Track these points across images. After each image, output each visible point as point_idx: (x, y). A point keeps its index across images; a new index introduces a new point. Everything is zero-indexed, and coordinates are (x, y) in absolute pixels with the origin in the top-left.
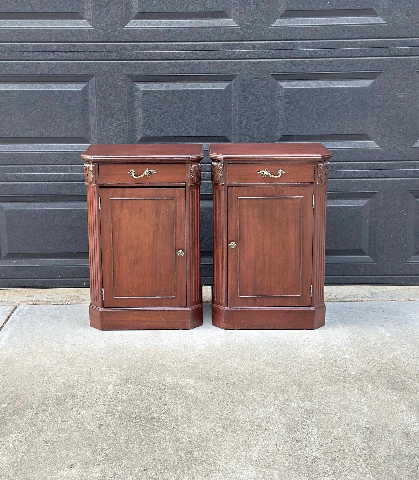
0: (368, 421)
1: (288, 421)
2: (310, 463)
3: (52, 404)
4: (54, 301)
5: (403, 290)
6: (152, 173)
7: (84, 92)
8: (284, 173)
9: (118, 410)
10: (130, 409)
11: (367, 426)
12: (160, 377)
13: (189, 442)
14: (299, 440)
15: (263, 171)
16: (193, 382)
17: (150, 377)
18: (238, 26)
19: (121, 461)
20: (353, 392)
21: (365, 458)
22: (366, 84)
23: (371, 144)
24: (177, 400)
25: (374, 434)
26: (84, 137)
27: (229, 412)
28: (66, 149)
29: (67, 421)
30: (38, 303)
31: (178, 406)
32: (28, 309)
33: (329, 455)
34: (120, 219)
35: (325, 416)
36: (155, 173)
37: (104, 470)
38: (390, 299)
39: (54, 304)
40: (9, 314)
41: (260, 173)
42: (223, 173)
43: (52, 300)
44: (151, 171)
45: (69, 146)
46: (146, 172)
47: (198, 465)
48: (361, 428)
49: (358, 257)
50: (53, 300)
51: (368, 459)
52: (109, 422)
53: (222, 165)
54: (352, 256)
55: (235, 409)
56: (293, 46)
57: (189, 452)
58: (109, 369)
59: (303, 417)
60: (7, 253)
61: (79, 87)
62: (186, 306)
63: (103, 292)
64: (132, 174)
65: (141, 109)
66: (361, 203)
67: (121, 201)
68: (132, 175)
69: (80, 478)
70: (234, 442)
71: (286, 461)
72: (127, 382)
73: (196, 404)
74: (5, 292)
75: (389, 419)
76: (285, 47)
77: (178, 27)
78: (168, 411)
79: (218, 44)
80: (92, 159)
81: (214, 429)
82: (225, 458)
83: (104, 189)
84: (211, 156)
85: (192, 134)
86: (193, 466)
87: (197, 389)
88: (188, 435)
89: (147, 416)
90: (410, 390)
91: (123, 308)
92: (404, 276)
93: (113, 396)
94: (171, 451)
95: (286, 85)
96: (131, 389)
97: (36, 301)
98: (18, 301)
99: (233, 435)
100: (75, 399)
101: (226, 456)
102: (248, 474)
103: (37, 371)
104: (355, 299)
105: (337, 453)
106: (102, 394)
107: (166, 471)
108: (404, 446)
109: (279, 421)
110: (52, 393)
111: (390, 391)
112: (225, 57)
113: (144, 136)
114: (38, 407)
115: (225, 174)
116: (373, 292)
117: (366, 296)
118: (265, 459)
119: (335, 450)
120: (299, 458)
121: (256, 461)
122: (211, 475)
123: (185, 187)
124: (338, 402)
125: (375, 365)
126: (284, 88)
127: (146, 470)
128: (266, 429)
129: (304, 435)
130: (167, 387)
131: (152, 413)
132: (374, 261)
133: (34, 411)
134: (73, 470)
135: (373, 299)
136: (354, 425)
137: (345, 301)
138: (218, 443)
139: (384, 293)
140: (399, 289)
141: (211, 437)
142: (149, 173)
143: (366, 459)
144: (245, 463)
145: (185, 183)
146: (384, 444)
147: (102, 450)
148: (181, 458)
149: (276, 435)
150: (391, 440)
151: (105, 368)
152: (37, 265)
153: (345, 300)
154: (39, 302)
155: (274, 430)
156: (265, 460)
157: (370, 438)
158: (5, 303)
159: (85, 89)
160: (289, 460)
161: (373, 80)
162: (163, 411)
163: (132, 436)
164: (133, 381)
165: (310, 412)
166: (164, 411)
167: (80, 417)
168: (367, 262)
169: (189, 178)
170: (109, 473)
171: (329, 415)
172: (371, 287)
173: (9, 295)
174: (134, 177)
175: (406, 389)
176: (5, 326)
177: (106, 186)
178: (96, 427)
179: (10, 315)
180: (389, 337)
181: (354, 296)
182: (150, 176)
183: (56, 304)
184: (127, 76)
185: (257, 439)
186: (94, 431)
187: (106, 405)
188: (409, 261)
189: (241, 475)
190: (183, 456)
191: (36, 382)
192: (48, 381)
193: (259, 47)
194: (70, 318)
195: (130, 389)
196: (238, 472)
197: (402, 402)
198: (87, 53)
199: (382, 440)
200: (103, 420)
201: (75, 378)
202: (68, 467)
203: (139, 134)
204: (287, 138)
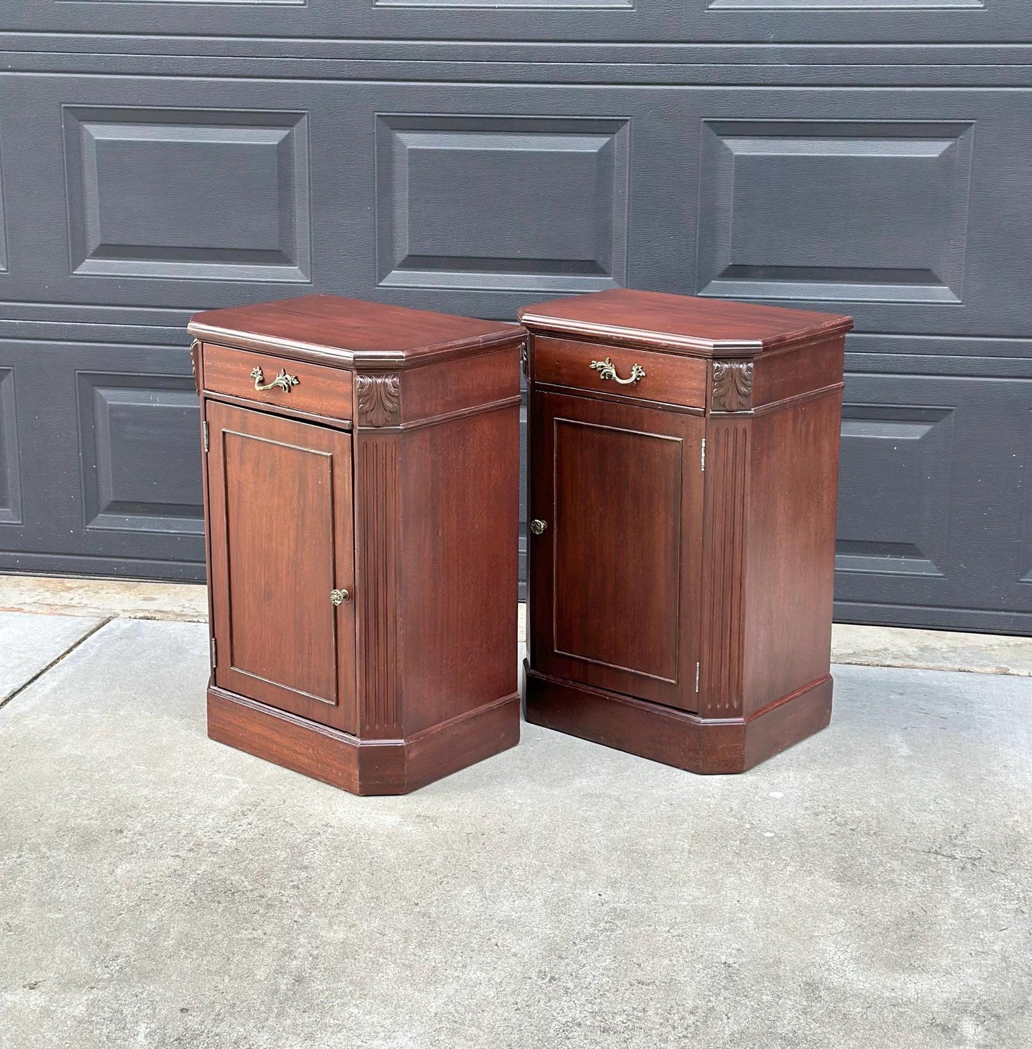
0: (738, 950)
1: (557, 932)
2: (552, 1031)
3: (67, 845)
4: (195, 614)
5: (1005, 647)
7: (284, 149)
9: (198, 872)
10: (223, 873)
11: (730, 961)
12: (328, 807)
13: (310, 959)
14: (557, 976)
16: (393, 824)
17: (308, 803)
18: (630, 6)
19: (145, 985)
20: (743, 878)
21: (685, 1033)
22: (932, 150)
23: (941, 294)
24: (337, 862)
25: (735, 981)
26: (280, 251)
27: (435, 898)
28: (240, 277)
29: (78, 886)
30: (158, 616)
31: (332, 874)
32: (128, 629)
33: (606, 1018)
35: (647, 928)
37: (99, 1000)
38: (957, 667)
39: (190, 621)
40: (82, 636)
43: (191, 612)
45: (248, 269)
47: (305, 1012)
48: (714, 964)
49: (903, 561)
50: (194, 611)
51: (689, 1035)
52: (165, 896)
54: (888, 558)
55: (454, 893)
56: (759, 57)
57: (299, 980)
58: (227, 777)
59: (595, 926)
60: (112, 499)
61: (270, 137)
65: (407, 192)
66: (915, 432)
69: (40, 1013)
70: (410, 967)
71: (501, 1022)
72: (250, 810)
73: (373, 874)
74: (100, 587)
75: (791, 949)
76: (739, 58)
77: (495, 8)
78: (302, 883)
79: (582, 47)
81: (381, 934)
82: (371, 1001)
85: (519, 254)
86: (292, 1011)
87: (394, 841)
88: (318, 941)
89: (252, 891)
90: (879, 885)
92: (1015, 614)
93: (205, 839)
94: (260, 974)
95: (740, 147)
96: (251, 828)
97: (156, 611)
98: (117, 608)
99: (418, 952)
100: (120, 839)
101: (375, 998)
102: (400, 1042)
103: (74, 768)
104: (875, 660)
105: (625, 1016)
106: (184, 832)
107: (228, 1018)
108: (789, 1015)
109: (536, 929)
110: (79, 820)
111: (831, 884)
112: (599, 80)
113: (411, 253)
114: (34, 848)
116: (928, 646)
117: (905, 655)
118: (457, 1011)
119: (625, 1008)
120: (534, 1018)
121: (436, 1014)
122: (319, 1036)
124: (695, 899)
125: (832, 820)
126: (735, 154)
127: (187, 1010)
128: (497, 945)
129: (575, 966)
130: (331, 829)
131: (266, 886)
132: (942, 571)
133: (20, 857)
134: (34, 994)
135: (917, 664)
136: (702, 956)
137: (848, 664)
138: (376, 966)
139: (954, 650)
140: (997, 645)
141: (365, 952)
143: (684, 1036)
144: (407, 1017)
146: (745, 1004)
147: (117, 956)
148: (276, 991)
149: (512, 961)
150: (769, 998)
151: (221, 775)
152: (173, 531)
153: (848, 661)
154: (162, 614)
155: (513, 950)
156: (456, 1014)
157: (720, 990)
158: (90, 610)
159: (286, 142)
160: (510, 1020)
161: (951, 143)
162: (291, 884)
163: (196, 933)
164: (265, 810)
165: (618, 915)
166: (295, 883)
167: (110, 879)
168: (924, 573)
170: (106, 1008)
171: (657, 927)
172: (930, 634)
173: (107, 593)
175: (871, 884)
176: (61, 662)
178: (131, 904)
179: (85, 639)
180: (904, 757)
181: (876, 653)
183: (193, 622)
184: (378, 116)
185: (464, 966)
186: (121, 914)
187: (179, 857)
188: (1026, 578)
189: (384, 1043)
190: (283, 987)
191: (59, 793)
192: (84, 792)
193: (680, 58)
194: (204, 656)
195: (250, 826)
196: (382, 1035)
197: (846, 912)
198: (290, 61)
199: (745, 996)
200: (154, 891)
201: (146, 791)
202: (24, 987)
203: (403, 249)
204: (738, 271)
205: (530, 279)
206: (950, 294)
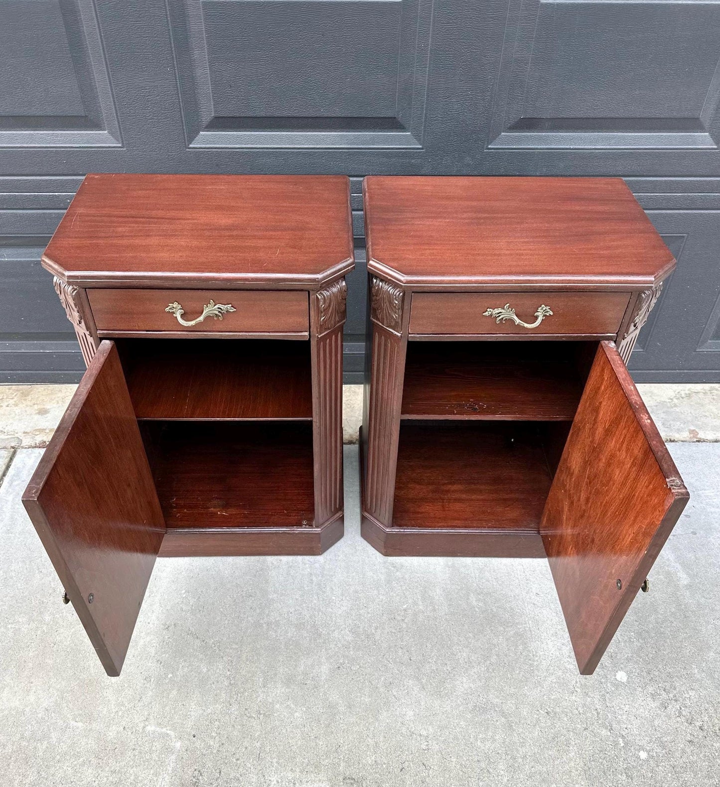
6: (225, 311)
8: (552, 314)
15: (500, 310)
26: (86, 116)
36: (231, 310)
41: (491, 315)
42: (400, 314)
44: (222, 307)
46: (210, 309)
53: (401, 294)
64: (174, 314)
65: (206, 51)
68: (174, 316)
84: (372, 266)
85: (323, 113)
98: (19, 431)
113: (217, 114)
115: (406, 316)
132: (643, 348)
142: (217, 313)
145: (307, 334)
169: (317, 322)
173: (7, 406)
174: (181, 321)
177: (116, 336)
182: (221, 318)
203: (208, 112)
204: (528, 124)
205: (334, 136)
206: (710, 140)
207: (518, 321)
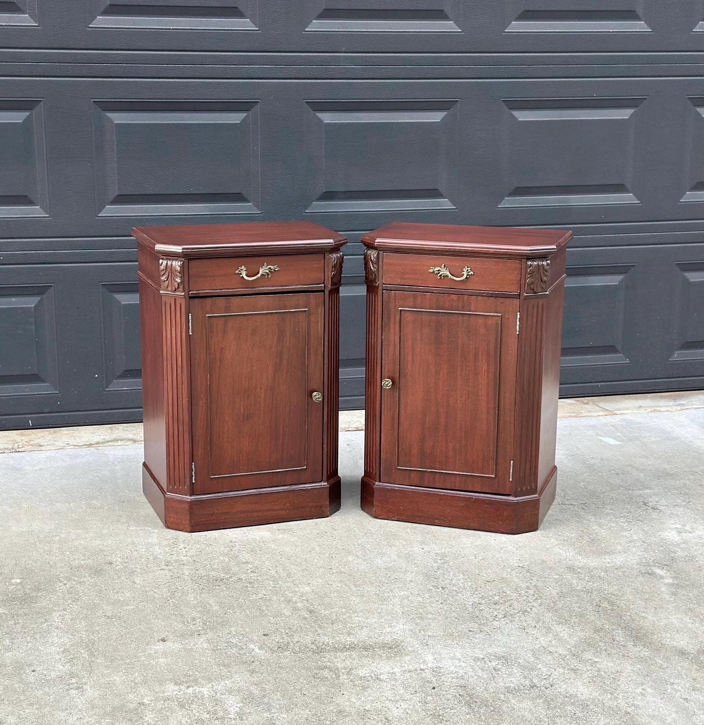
6: (273, 271)
15: (439, 268)
34: (222, 348)
36: (277, 270)
41: (434, 272)
44: (272, 267)
46: (264, 269)
53: (376, 254)
62: (322, 481)
63: (194, 470)
64: (241, 274)
67: (223, 318)
68: (241, 276)
80: (181, 251)
83: (197, 300)
91: (224, 493)
123: (323, 291)
142: (268, 271)
145: (323, 285)
169: (330, 276)
174: (246, 278)
177: (201, 295)
182: (270, 276)
207: (450, 275)
